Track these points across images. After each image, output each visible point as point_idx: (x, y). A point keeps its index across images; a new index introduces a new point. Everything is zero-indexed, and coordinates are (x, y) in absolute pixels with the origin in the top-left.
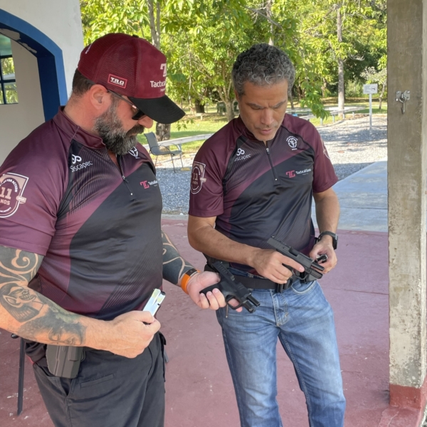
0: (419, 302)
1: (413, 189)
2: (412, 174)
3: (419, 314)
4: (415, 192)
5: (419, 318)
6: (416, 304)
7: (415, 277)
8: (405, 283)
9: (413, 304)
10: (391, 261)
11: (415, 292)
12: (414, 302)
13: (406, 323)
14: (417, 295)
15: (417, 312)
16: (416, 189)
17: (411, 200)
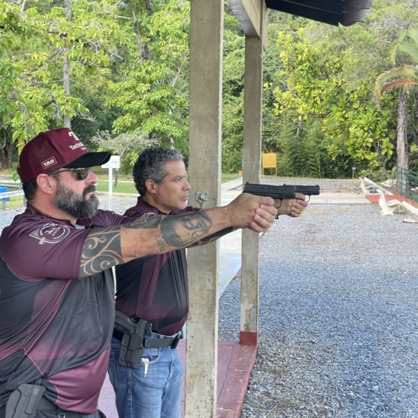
0: (212, 388)
1: (209, 281)
2: (209, 267)
3: (212, 399)
4: (211, 284)
5: (212, 403)
6: (209, 389)
7: (210, 364)
8: (200, 370)
9: (207, 390)
10: (188, 349)
11: (209, 378)
12: (208, 388)
13: (200, 409)
14: (210, 380)
15: (210, 398)
16: (211, 281)
17: (208, 290)
